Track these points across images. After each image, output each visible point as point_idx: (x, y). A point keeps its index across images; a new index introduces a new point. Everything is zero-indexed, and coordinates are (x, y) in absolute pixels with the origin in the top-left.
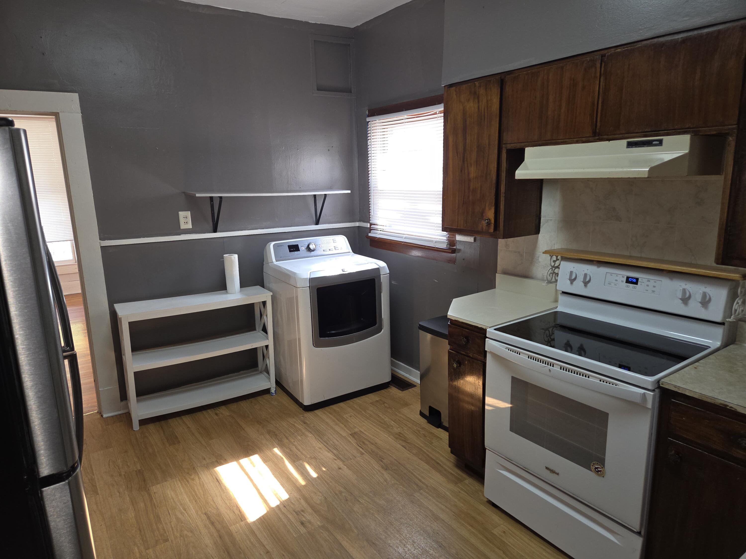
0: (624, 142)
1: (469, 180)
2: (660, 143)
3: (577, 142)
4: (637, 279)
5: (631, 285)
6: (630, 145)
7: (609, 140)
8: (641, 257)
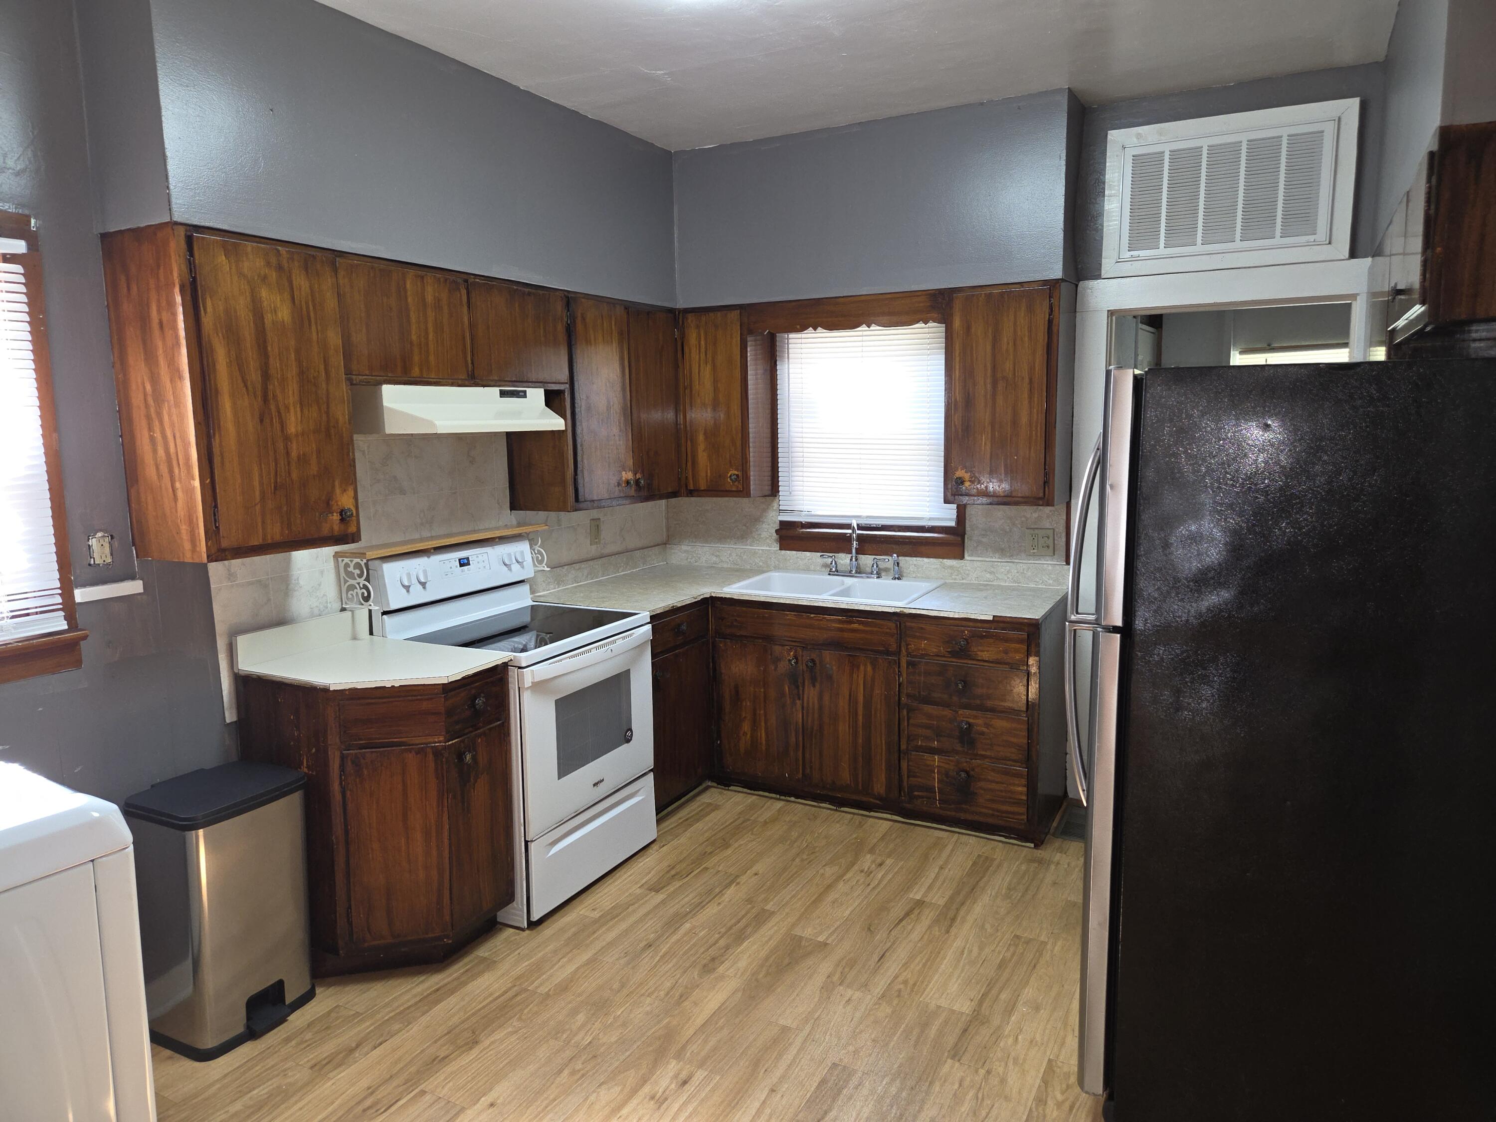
0: (496, 390)
1: (287, 439)
2: (524, 395)
3: (452, 385)
4: (468, 559)
5: (465, 568)
6: (503, 394)
7: (484, 386)
8: (432, 537)
